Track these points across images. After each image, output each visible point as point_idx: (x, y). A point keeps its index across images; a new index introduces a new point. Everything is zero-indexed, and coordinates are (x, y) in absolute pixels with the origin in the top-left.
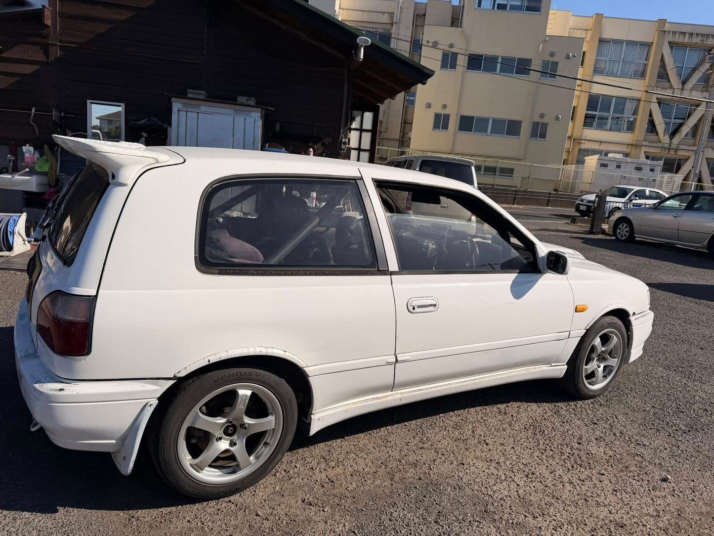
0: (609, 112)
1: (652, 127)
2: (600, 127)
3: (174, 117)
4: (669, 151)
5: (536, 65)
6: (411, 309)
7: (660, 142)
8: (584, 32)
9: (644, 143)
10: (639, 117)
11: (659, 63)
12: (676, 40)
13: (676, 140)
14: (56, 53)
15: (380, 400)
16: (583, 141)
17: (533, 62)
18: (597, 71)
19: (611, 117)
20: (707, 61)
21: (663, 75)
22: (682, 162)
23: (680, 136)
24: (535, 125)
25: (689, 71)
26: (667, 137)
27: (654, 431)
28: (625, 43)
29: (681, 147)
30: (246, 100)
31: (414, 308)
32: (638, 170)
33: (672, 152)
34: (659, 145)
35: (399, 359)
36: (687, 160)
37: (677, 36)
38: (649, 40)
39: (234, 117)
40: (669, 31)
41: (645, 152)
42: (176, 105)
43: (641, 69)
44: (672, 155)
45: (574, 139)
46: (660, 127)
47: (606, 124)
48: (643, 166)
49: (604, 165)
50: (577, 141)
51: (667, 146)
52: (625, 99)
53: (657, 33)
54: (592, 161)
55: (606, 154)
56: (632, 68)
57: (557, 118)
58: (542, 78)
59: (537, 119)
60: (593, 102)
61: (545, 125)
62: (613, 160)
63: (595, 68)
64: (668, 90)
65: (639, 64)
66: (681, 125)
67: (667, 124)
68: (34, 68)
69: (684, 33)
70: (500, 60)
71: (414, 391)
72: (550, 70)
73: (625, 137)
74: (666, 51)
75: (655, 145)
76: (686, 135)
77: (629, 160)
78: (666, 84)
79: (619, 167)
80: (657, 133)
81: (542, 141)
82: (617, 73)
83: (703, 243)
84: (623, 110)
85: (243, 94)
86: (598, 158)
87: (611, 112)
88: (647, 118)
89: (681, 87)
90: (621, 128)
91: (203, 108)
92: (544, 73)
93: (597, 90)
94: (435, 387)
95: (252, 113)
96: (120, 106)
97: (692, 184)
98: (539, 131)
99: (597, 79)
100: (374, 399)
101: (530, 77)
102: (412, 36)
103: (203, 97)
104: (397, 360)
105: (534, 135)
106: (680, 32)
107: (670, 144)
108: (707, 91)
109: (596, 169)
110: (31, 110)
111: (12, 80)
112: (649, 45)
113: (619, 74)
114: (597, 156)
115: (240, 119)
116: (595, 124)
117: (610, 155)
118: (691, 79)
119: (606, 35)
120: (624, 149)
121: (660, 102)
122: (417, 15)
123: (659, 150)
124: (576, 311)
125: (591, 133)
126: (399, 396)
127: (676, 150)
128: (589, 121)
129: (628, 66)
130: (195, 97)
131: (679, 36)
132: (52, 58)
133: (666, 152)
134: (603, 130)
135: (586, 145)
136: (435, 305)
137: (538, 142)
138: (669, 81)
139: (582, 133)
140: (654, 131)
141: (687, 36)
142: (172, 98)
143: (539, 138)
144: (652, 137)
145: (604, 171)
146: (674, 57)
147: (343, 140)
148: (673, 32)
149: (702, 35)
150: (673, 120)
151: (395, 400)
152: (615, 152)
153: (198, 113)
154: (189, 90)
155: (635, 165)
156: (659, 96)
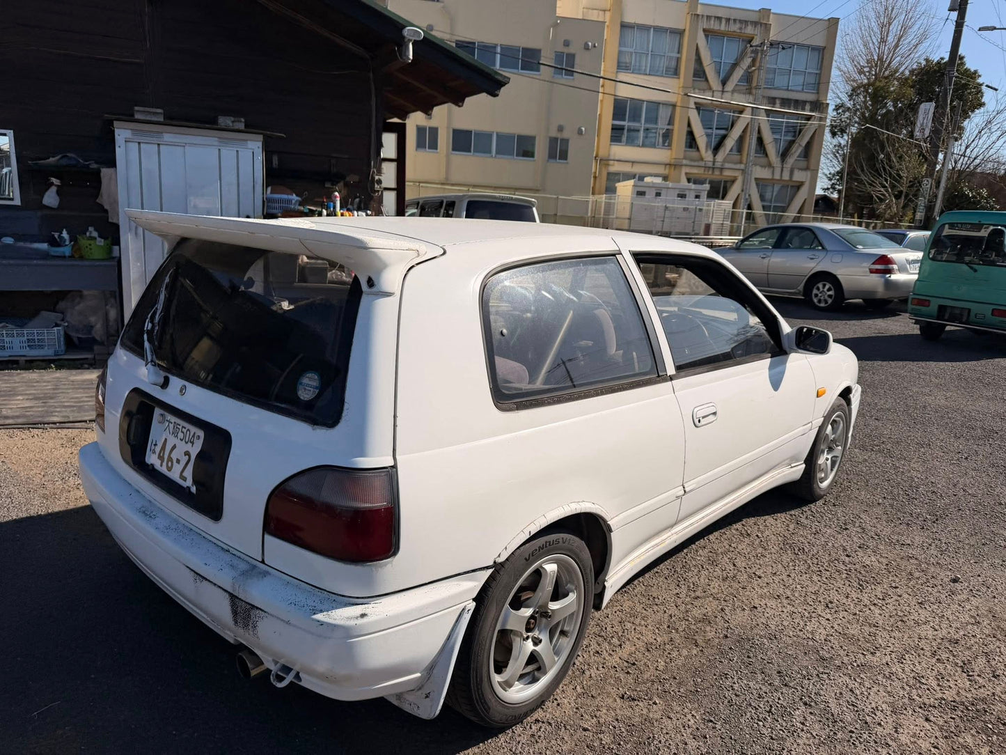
0: (639, 121)
1: (691, 141)
2: (631, 142)
3: (119, 152)
4: (713, 172)
5: (547, 58)
6: (696, 421)
7: (702, 159)
8: (601, 13)
9: (685, 162)
10: (676, 127)
11: (694, 57)
12: (712, 27)
13: (720, 156)
15: (659, 547)
16: (611, 162)
17: (543, 53)
18: (622, 66)
19: (643, 128)
20: (749, 55)
21: (700, 73)
22: (728, 185)
23: (724, 151)
24: (553, 141)
25: (728, 68)
26: (710, 153)
27: (904, 527)
28: (652, 29)
29: (727, 165)
30: (233, 122)
31: (699, 421)
32: (681, 197)
33: (717, 172)
34: (702, 164)
35: (687, 489)
36: (733, 182)
37: (712, 22)
38: (681, 27)
39: (219, 150)
40: (703, 16)
41: (686, 174)
42: (122, 134)
43: (673, 64)
44: (716, 176)
45: (600, 160)
46: (701, 141)
47: (638, 138)
48: (687, 193)
49: (641, 194)
50: (605, 162)
51: (710, 164)
52: (658, 104)
53: (689, 17)
54: (625, 189)
55: (641, 178)
56: (662, 64)
57: (580, 132)
58: (556, 76)
59: (554, 134)
60: (621, 108)
61: (565, 142)
62: (652, 186)
63: (618, 62)
64: (707, 94)
65: (671, 58)
66: (724, 137)
67: (708, 135)
69: (719, 19)
70: (499, 50)
71: (687, 527)
72: (565, 65)
73: (660, 155)
74: (701, 40)
75: (696, 164)
76: (731, 150)
77: (670, 185)
78: (704, 85)
79: (658, 194)
80: (698, 148)
81: (563, 163)
82: (645, 70)
83: (799, 288)
84: (657, 118)
85: (227, 113)
86: (633, 184)
87: (643, 121)
88: (685, 129)
89: (721, 89)
90: (655, 143)
91: (168, 137)
92: (558, 70)
93: (624, 92)
95: (249, 142)
96: (5, 135)
97: (743, 213)
98: (559, 150)
99: (623, 76)
100: (654, 547)
101: (540, 75)
103: (161, 119)
104: (685, 491)
105: (552, 156)
106: (715, 17)
107: (714, 162)
108: (750, 93)
109: (632, 198)
112: (681, 33)
113: (648, 70)
114: (631, 182)
115: (229, 153)
116: (624, 139)
117: (647, 179)
118: (731, 78)
119: (630, 18)
120: (661, 170)
121: (699, 107)
123: (701, 171)
124: (817, 396)
125: (621, 151)
126: (675, 537)
127: (722, 169)
128: (617, 134)
129: (658, 59)
130: (148, 118)
131: (714, 21)
133: (710, 173)
134: (634, 146)
135: (616, 168)
136: (715, 414)
137: (557, 165)
138: (707, 80)
139: (609, 151)
140: (694, 146)
141: (724, 22)
142: (115, 122)
143: (559, 159)
144: (693, 153)
145: (641, 201)
146: (711, 49)
147: (376, 177)
148: (707, 16)
149: (741, 21)
150: (715, 131)
152: (651, 175)
153: (158, 145)
154: (136, 108)
155: (677, 192)
156: (697, 100)
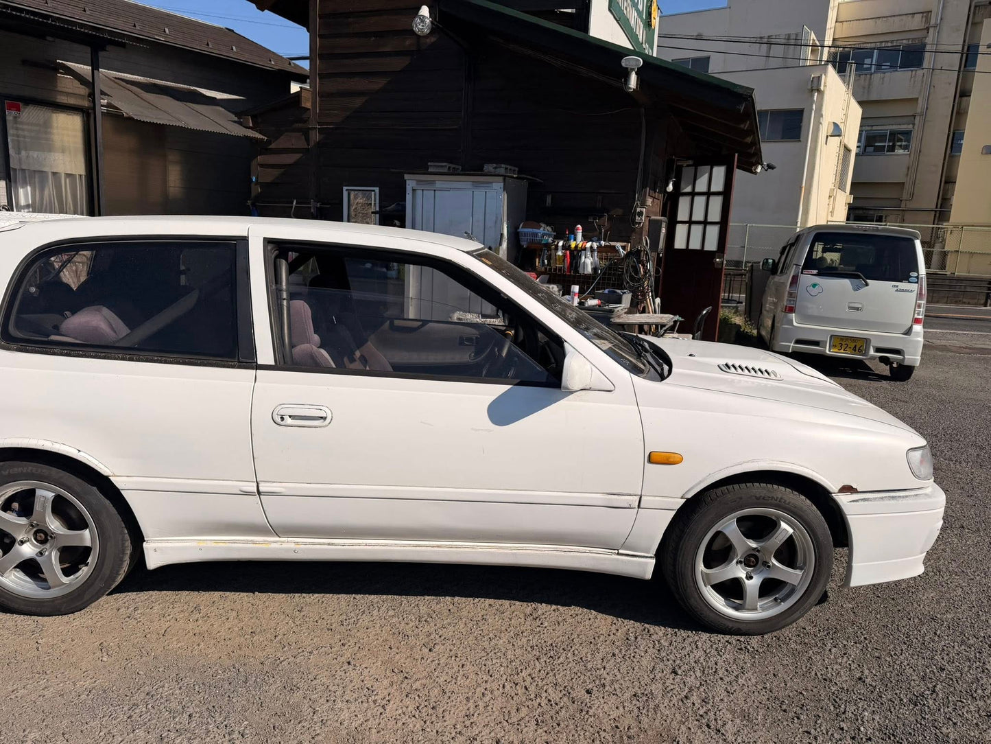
3: (408, 198)
6: (278, 420)
14: (316, 137)
15: (257, 545)
30: (495, 168)
31: (282, 419)
35: (262, 489)
39: (474, 192)
42: (411, 182)
68: (297, 156)
71: (320, 544)
94: (359, 545)
95: (494, 184)
96: (374, 191)
100: (247, 542)
102: (964, 41)
103: (446, 170)
104: (258, 490)
110: (292, 203)
111: (277, 172)
115: (479, 194)
122: (976, 7)
124: (650, 461)
126: (292, 546)
130: (437, 170)
132: (312, 143)
136: (324, 418)
142: (406, 175)
147: (638, 210)
151: (287, 550)
153: (435, 190)
